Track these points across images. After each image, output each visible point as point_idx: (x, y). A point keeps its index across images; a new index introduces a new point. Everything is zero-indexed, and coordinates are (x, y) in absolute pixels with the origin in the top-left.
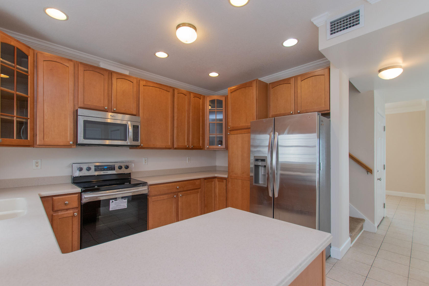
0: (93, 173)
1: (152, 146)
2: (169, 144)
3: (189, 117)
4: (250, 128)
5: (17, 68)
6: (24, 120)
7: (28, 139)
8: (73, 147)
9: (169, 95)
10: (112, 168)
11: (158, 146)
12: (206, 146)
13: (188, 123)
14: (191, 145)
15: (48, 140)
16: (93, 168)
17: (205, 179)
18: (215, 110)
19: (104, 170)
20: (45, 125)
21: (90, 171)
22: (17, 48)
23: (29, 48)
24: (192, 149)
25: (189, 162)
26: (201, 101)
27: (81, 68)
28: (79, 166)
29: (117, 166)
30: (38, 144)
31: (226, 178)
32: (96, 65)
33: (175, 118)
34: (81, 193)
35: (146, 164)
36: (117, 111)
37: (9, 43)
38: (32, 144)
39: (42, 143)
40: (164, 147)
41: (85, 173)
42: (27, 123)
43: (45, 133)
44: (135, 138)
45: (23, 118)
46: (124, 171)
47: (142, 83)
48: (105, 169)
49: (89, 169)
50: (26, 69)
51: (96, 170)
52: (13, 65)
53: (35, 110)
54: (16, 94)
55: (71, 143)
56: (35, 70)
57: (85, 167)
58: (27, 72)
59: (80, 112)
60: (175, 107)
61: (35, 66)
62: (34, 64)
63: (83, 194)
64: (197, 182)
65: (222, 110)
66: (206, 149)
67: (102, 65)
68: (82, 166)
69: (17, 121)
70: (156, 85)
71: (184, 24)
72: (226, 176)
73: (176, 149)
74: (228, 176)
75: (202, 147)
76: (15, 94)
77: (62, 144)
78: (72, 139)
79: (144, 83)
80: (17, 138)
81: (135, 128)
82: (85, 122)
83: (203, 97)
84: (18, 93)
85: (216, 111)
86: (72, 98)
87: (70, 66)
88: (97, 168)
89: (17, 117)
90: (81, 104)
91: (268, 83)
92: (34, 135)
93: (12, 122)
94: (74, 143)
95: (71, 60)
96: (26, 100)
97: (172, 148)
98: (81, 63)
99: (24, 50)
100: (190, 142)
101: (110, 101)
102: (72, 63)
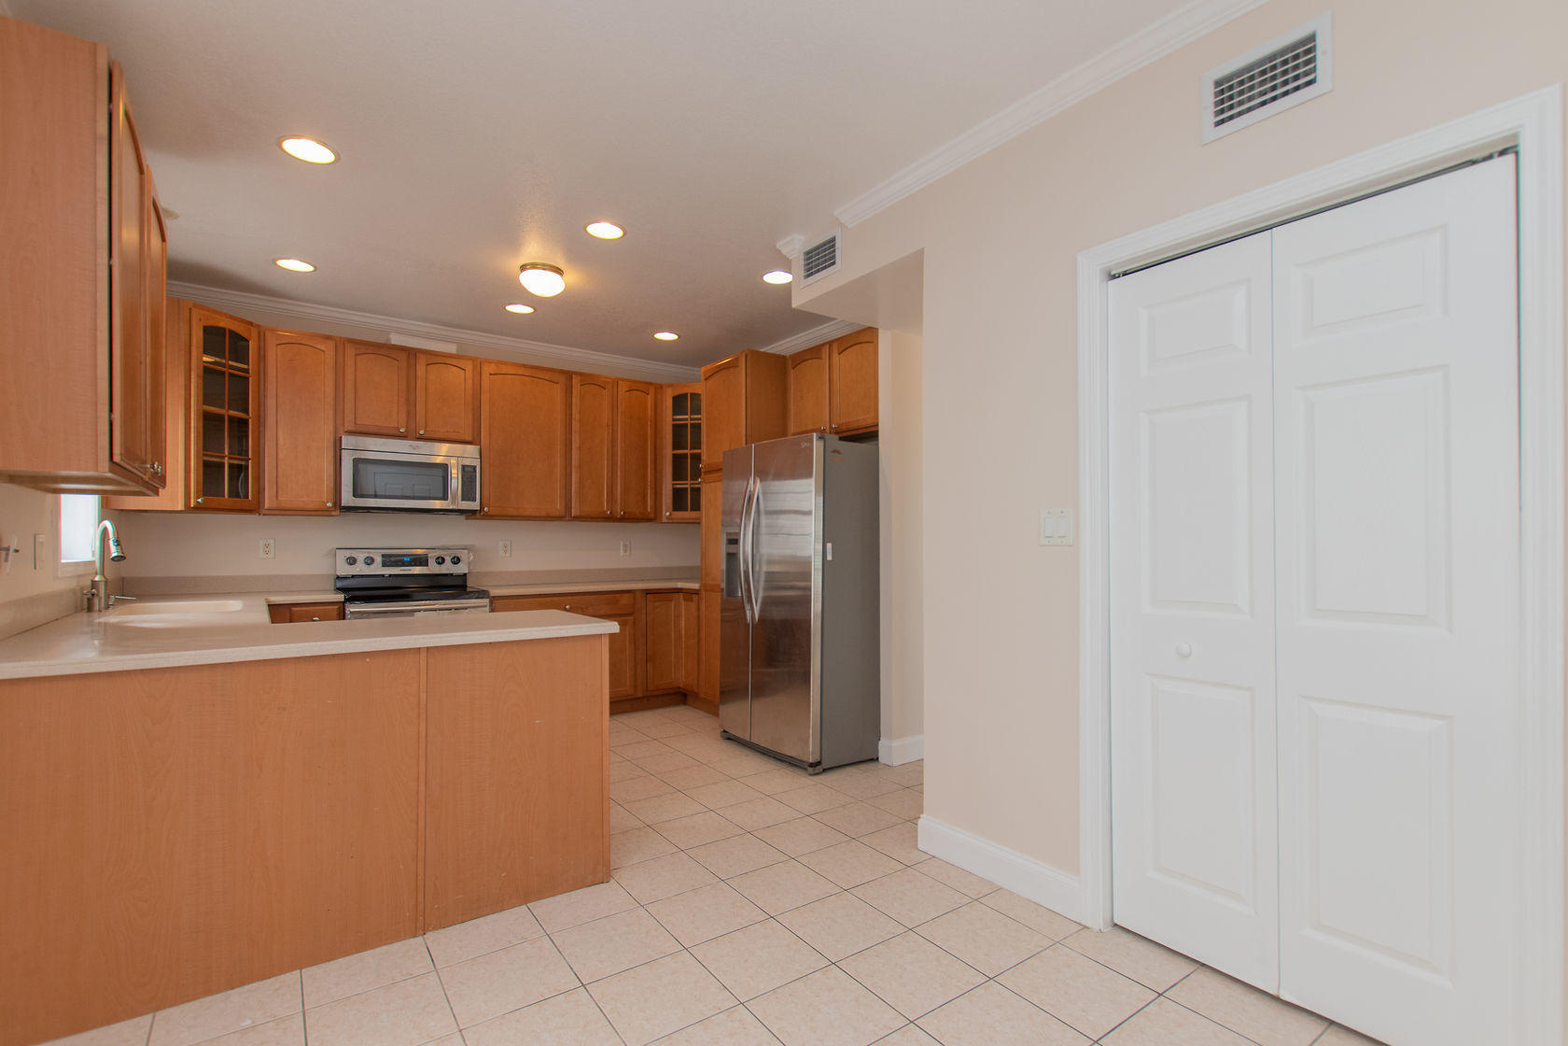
0: (377, 569)
1: (511, 512)
2: (558, 507)
3: (613, 442)
4: (721, 469)
5: (231, 367)
6: (243, 463)
7: (248, 497)
8: (333, 513)
9: (557, 392)
10: (422, 561)
11: (528, 513)
12: (664, 512)
13: (613, 455)
14: (619, 510)
15: (286, 499)
16: (379, 560)
17: (648, 592)
18: (687, 419)
19: (403, 564)
20: (280, 471)
21: (372, 566)
22: (230, 330)
23: (251, 324)
24: (623, 519)
25: (628, 553)
26: (650, 399)
27: (350, 351)
28: (348, 554)
29: (432, 555)
30: (266, 507)
31: (697, 590)
32: (381, 340)
33: (575, 445)
34: (344, 603)
35: (508, 555)
36: (428, 436)
37: (216, 324)
38: (255, 508)
39: (275, 506)
40: (544, 514)
41: (360, 569)
42: (247, 467)
43: (280, 484)
44: (468, 494)
45: (242, 460)
46: (448, 568)
47: (487, 369)
48: (407, 562)
49: (369, 561)
50: (245, 367)
51: (384, 564)
52: (224, 361)
53: (262, 441)
54: (229, 416)
55: (329, 504)
56: (262, 365)
57: (361, 556)
58: (247, 371)
59: (347, 441)
60: (574, 417)
61: (262, 357)
62: (259, 353)
63: (347, 605)
64: (626, 599)
65: (700, 419)
66: (664, 520)
67: (396, 340)
68: (354, 554)
69: (231, 466)
70: (521, 371)
71: (534, 266)
72: (696, 586)
73: (576, 518)
74: (701, 586)
75: (652, 516)
76: (226, 417)
77: (311, 506)
78: (332, 497)
79: (492, 368)
80: (230, 496)
81: (468, 473)
82: (356, 462)
83: (655, 388)
84: (232, 412)
85: (689, 422)
86: (331, 413)
87: (328, 348)
88: (389, 560)
89: (230, 458)
90: (349, 426)
91: (788, 355)
92: (260, 491)
93: (222, 465)
94: (335, 505)
95: (329, 338)
96: (244, 423)
97: (566, 516)
98: (350, 341)
99: (241, 330)
100: (616, 502)
101: (411, 415)
102: (332, 343)
